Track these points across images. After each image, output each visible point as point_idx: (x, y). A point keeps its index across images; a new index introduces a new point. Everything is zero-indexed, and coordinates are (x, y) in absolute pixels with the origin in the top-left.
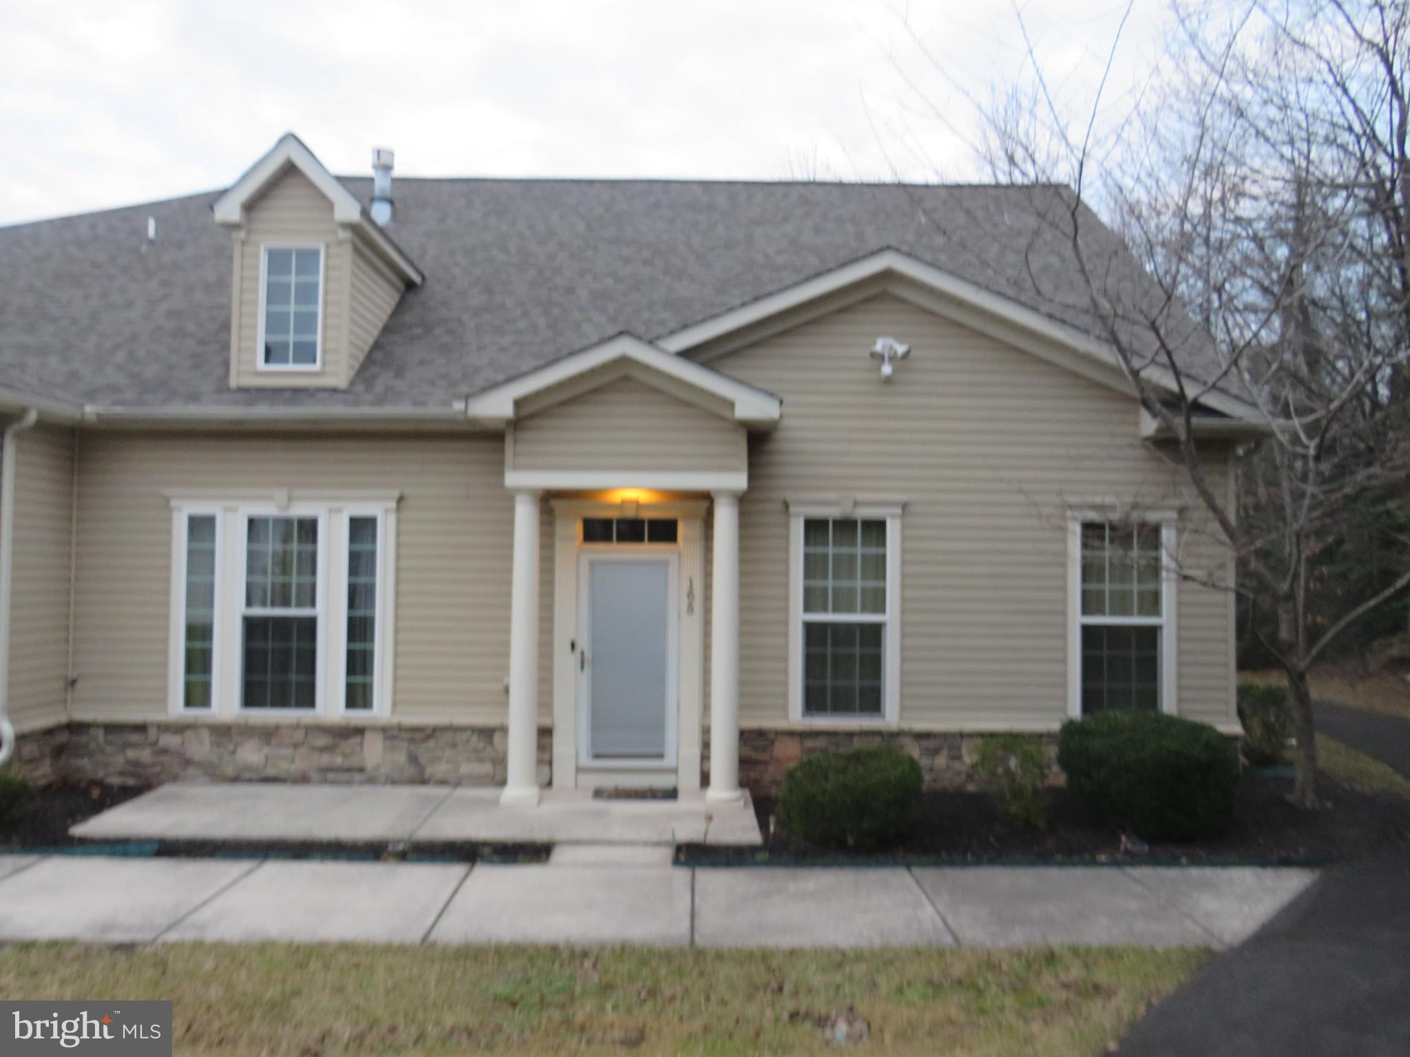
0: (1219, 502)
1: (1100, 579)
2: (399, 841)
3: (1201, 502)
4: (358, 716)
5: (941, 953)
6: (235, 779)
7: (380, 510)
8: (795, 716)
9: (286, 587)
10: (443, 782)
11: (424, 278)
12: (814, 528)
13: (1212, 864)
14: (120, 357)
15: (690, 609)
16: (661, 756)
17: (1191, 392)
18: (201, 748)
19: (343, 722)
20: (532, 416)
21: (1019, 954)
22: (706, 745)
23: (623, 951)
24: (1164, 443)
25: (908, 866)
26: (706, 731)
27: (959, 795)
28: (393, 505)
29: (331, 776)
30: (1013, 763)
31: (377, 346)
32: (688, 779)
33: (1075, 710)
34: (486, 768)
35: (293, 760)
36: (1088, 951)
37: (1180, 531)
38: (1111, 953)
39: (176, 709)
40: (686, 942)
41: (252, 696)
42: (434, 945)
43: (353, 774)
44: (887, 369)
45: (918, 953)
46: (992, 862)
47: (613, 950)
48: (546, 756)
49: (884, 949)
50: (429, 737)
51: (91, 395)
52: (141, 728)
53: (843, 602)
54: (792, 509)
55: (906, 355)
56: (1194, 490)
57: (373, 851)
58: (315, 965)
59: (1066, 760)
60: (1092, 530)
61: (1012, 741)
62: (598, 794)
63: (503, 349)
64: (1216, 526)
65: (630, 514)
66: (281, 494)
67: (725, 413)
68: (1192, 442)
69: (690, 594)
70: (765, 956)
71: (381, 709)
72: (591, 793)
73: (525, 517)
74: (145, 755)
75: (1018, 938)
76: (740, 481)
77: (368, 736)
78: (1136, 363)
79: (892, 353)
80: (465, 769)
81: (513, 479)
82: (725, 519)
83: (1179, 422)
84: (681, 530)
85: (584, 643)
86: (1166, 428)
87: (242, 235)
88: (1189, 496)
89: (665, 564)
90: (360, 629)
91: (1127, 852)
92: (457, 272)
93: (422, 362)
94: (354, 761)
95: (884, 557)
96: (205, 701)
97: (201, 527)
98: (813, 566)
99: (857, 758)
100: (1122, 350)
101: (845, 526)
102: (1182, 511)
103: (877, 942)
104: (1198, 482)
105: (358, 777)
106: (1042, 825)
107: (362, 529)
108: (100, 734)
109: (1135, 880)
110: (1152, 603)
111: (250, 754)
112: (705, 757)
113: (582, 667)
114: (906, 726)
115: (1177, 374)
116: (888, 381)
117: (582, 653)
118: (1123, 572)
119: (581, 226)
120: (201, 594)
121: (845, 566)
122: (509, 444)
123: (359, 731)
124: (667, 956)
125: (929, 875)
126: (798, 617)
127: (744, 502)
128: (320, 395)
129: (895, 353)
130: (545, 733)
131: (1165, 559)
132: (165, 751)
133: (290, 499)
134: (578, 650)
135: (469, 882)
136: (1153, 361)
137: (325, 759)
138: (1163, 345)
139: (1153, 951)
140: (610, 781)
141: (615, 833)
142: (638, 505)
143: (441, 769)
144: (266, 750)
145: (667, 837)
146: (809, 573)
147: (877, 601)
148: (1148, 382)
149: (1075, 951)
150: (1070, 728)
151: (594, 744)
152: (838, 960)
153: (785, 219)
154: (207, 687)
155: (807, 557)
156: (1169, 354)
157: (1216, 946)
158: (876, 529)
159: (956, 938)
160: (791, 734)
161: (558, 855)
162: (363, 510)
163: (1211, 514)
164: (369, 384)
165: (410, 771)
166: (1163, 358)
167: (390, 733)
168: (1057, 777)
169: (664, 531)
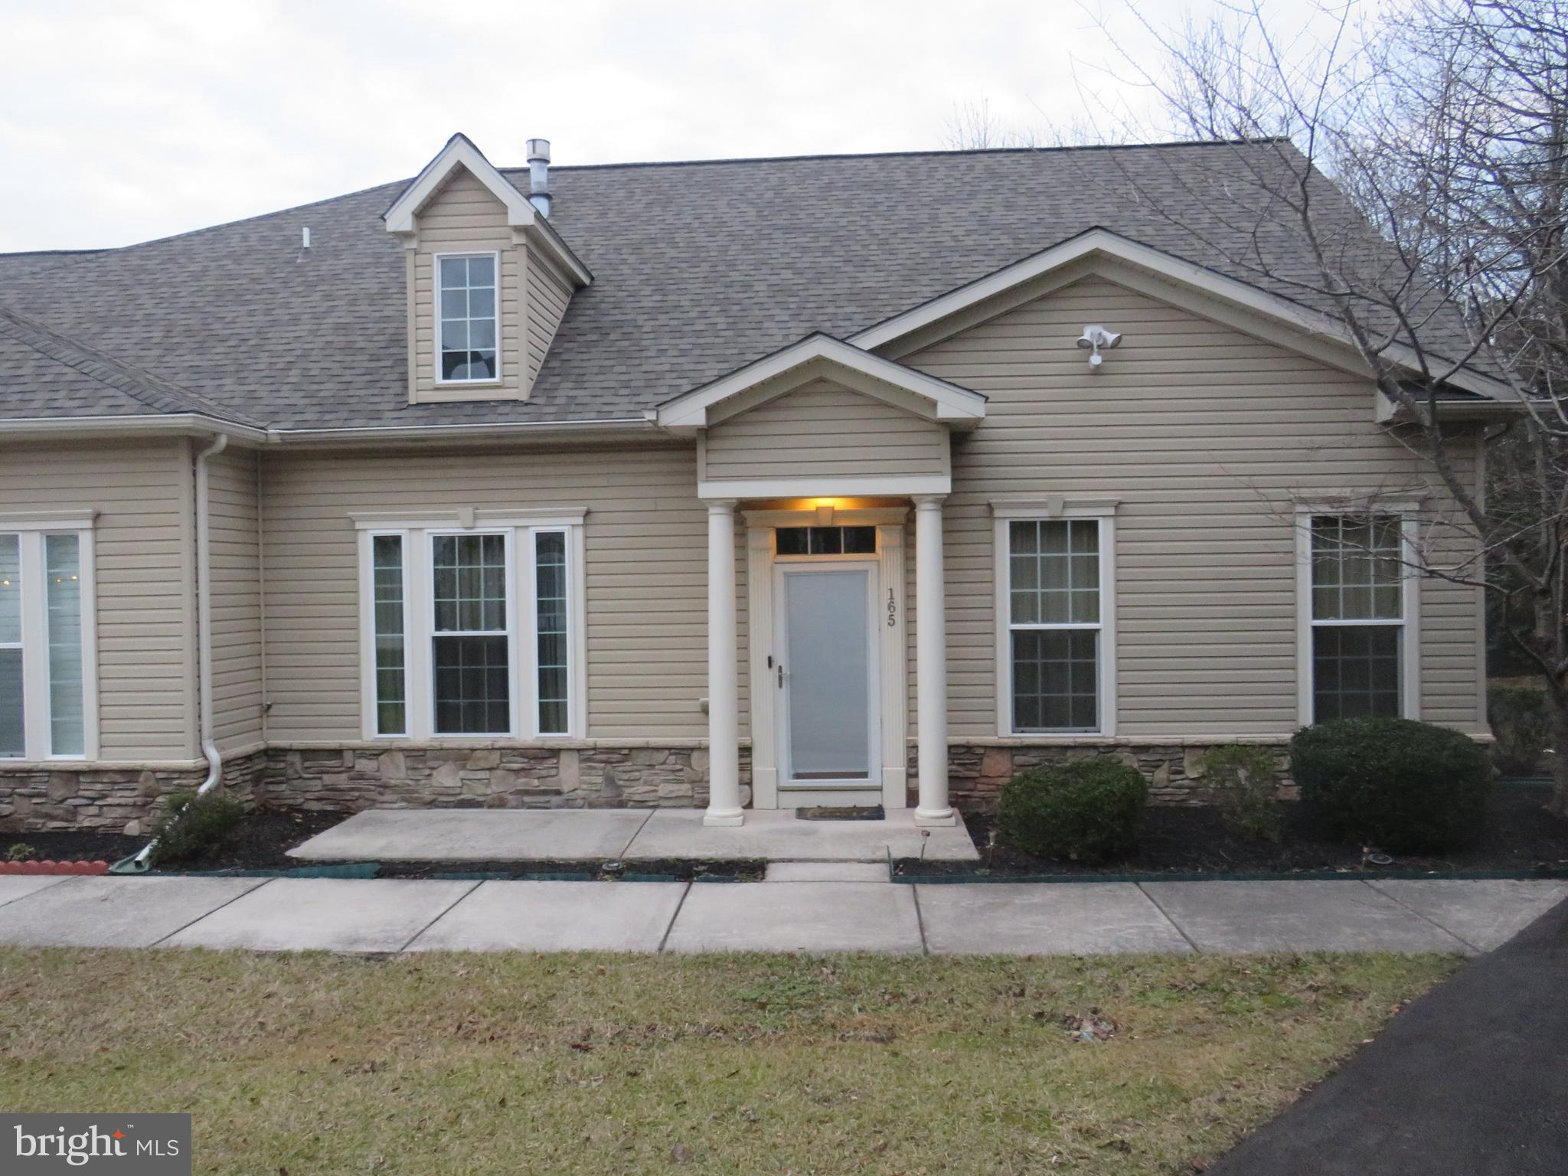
0: (1468, 492)
1: (1333, 579)
2: (612, 861)
3: (1447, 491)
4: (553, 739)
5: (1182, 960)
6: (432, 804)
7: (567, 525)
8: (1005, 731)
9: (474, 608)
10: (641, 804)
11: (592, 278)
12: (1021, 531)
13: (1462, 877)
14: (294, 375)
15: (892, 622)
16: (864, 775)
17: (1437, 371)
18: (396, 772)
19: (539, 744)
20: (724, 423)
21: (1262, 961)
22: (913, 762)
23: (860, 958)
24: (1404, 428)
25: (1137, 881)
26: (913, 748)
27: (1182, 810)
28: (580, 521)
29: (527, 799)
30: (1242, 774)
31: (552, 354)
32: (894, 797)
33: (1306, 717)
34: (684, 789)
35: (488, 785)
36: (1335, 958)
37: (1423, 524)
38: (1358, 959)
39: (370, 734)
40: (920, 951)
41: (445, 720)
42: (671, 953)
43: (549, 797)
44: (1096, 360)
45: (1158, 959)
46: (1224, 876)
47: (849, 958)
48: (746, 776)
49: (1123, 956)
50: (626, 758)
51: (273, 416)
52: (337, 753)
53: (1054, 609)
54: (997, 513)
55: (1115, 345)
56: (1440, 479)
57: (587, 870)
58: (562, 973)
59: (1299, 772)
60: (1323, 525)
61: (1239, 753)
62: (802, 813)
63: (683, 353)
64: (1463, 518)
65: (826, 522)
66: (466, 512)
67: (928, 414)
68: (1437, 426)
69: (891, 606)
70: (1003, 963)
71: (576, 731)
72: (793, 812)
73: (719, 529)
74: (342, 780)
75: (1259, 946)
76: (943, 485)
77: (563, 756)
78: (1374, 343)
79: (1101, 342)
80: (664, 790)
81: (706, 490)
82: (928, 526)
83: (1421, 405)
84: (880, 538)
85: (781, 660)
86: (1406, 412)
87: (413, 244)
88: (1433, 485)
89: (864, 573)
90: (551, 648)
91: (1369, 864)
92: (626, 270)
93: (602, 371)
94: (550, 784)
95: (1096, 559)
96: (400, 727)
97: (388, 548)
98: (1020, 572)
99: (1077, 770)
100: (1357, 330)
101: (1054, 528)
102: (1424, 501)
103: (1114, 950)
104: (1444, 470)
105: (555, 799)
106: (1275, 837)
107: (549, 546)
108: (296, 759)
109: (1379, 891)
110: (1391, 603)
111: (446, 778)
112: (912, 774)
113: (780, 686)
114: (1123, 739)
115: (1420, 353)
116: (1097, 372)
117: (780, 668)
118: (1357, 570)
119: (751, 213)
120: (390, 617)
121: (1054, 572)
122: (701, 453)
123: (555, 753)
124: (904, 962)
125: (1158, 888)
126: (1005, 626)
127: (947, 505)
128: (502, 409)
129: (1105, 340)
130: (745, 751)
131: (1407, 552)
132: (361, 776)
133: (476, 517)
134: (775, 668)
135: (690, 898)
136: (1394, 340)
137: (522, 782)
138: (1405, 323)
139: (1402, 956)
140: (813, 801)
141: (827, 851)
142: (834, 513)
143: (638, 791)
144: (462, 774)
145: (882, 854)
146: (1015, 581)
147: (1090, 608)
148: (1388, 363)
149: (1320, 956)
150: (1302, 736)
151: (794, 764)
152: (1078, 966)
153: (972, 195)
154: (400, 710)
155: (1014, 563)
156: (1411, 332)
157: (1470, 953)
158: (1087, 530)
159: (1193, 945)
160: (1000, 748)
161: (773, 871)
162: (550, 526)
163: (1458, 505)
164: (550, 394)
165: (607, 793)
166: (1404, 335)
167: (586, 754)
168: (1290, 791)
169: (862, 540)
